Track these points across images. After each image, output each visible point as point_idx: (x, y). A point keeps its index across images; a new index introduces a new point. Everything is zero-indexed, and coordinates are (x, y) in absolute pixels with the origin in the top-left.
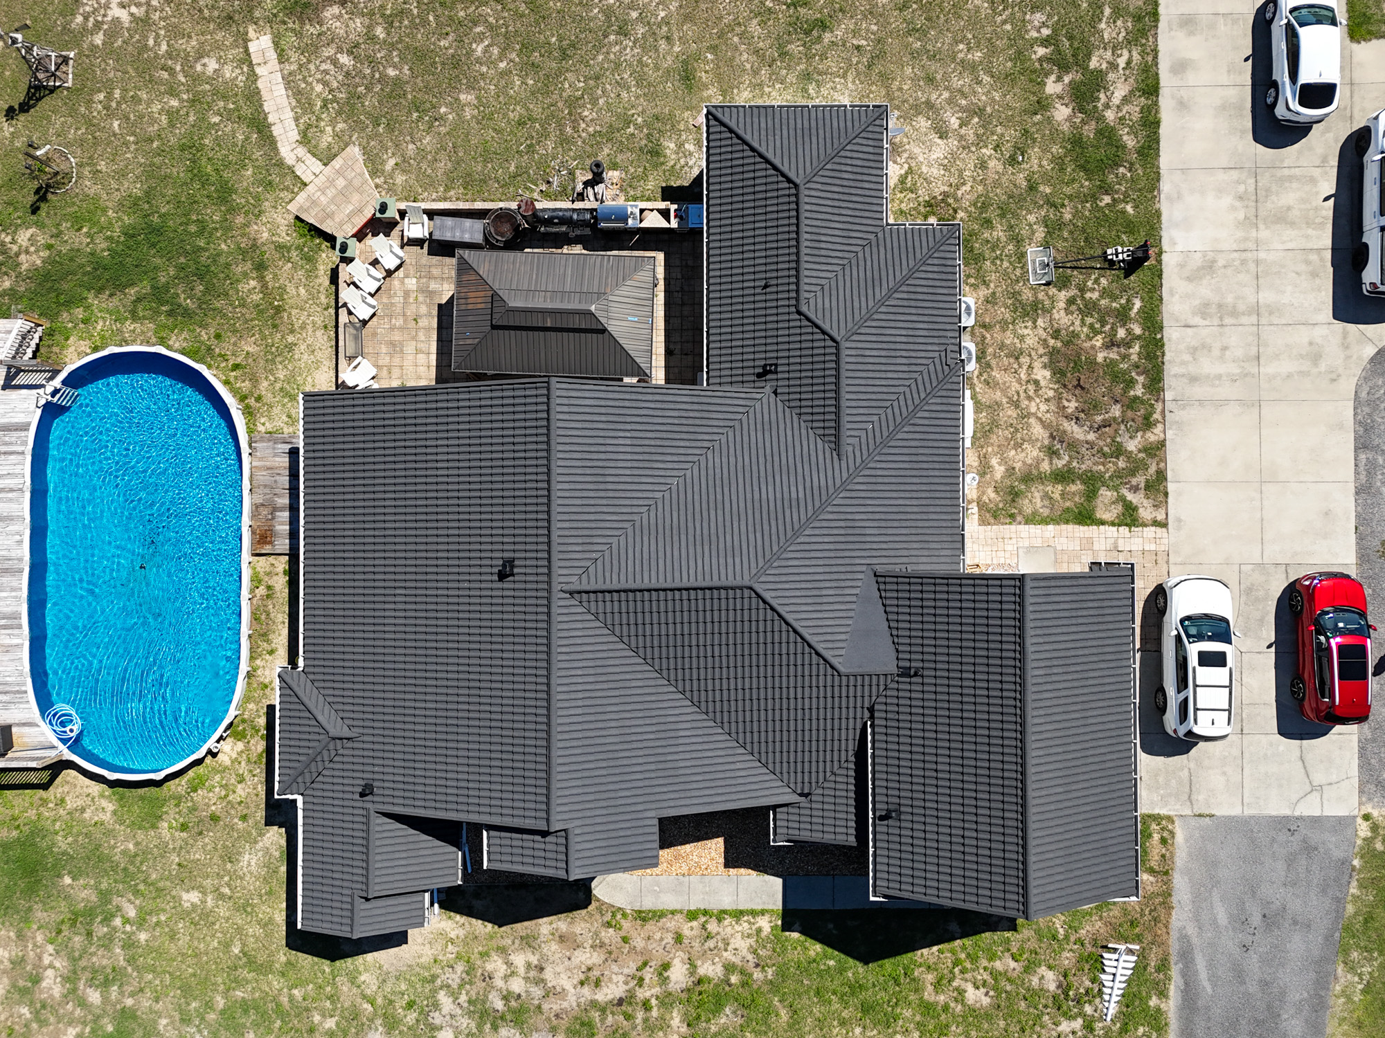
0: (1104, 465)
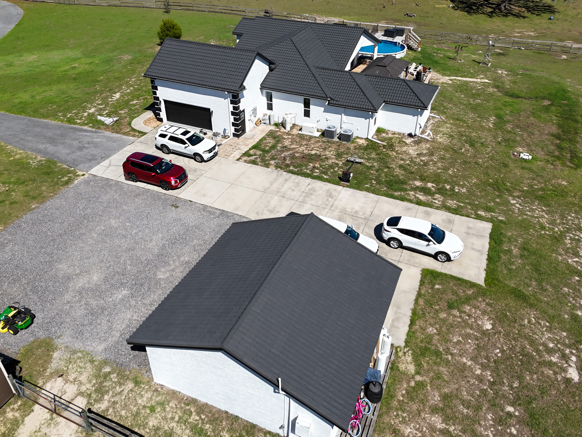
0: (270, 155)
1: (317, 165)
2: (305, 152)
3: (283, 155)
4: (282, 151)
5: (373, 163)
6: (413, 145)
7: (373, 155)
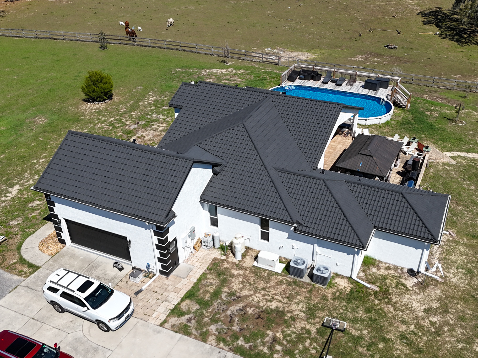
0: (211, 312)
1: (279, 335)
2: (261, 305)
3: (229, 313)
4: (229, 304)
5: (361, 330)
6: (417, 291)
7: (361, 314)
